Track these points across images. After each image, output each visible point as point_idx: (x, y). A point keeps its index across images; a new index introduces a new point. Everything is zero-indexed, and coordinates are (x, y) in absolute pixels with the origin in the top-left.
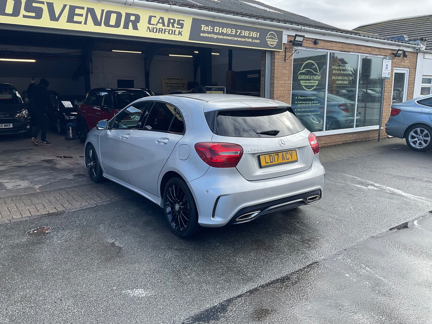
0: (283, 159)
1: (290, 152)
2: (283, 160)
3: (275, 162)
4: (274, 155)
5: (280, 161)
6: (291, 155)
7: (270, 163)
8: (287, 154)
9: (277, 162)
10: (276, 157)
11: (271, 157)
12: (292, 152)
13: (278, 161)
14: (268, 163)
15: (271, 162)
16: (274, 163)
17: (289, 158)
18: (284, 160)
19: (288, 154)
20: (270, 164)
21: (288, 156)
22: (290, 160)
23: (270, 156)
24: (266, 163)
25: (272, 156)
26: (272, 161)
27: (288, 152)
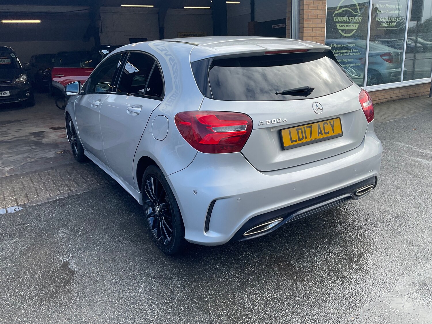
0: (320, 132)
1: (330, 122)
2: (318, 136)
3: (306, 139)
4: (304, 128)
5: (315, 136)
6: (333, 127)
7: (297, 140)
8: (325, 125)
9: (309, 139)
10: (308, 131)
11: (300, 131)
12: (334, 121)
13: (311, 137)
14: (295, 141)
15: (299, 140)
16: (304, 141)
17: (328, 132)
18: (320, 134)
19: (327, 124)
20: (298, 142)
21: (328, 128)
22: (331, 134)
23: (297, 130)
24: (292, 141)
25: (301, 129)
26: (301, 137)
27: (328, 122)
